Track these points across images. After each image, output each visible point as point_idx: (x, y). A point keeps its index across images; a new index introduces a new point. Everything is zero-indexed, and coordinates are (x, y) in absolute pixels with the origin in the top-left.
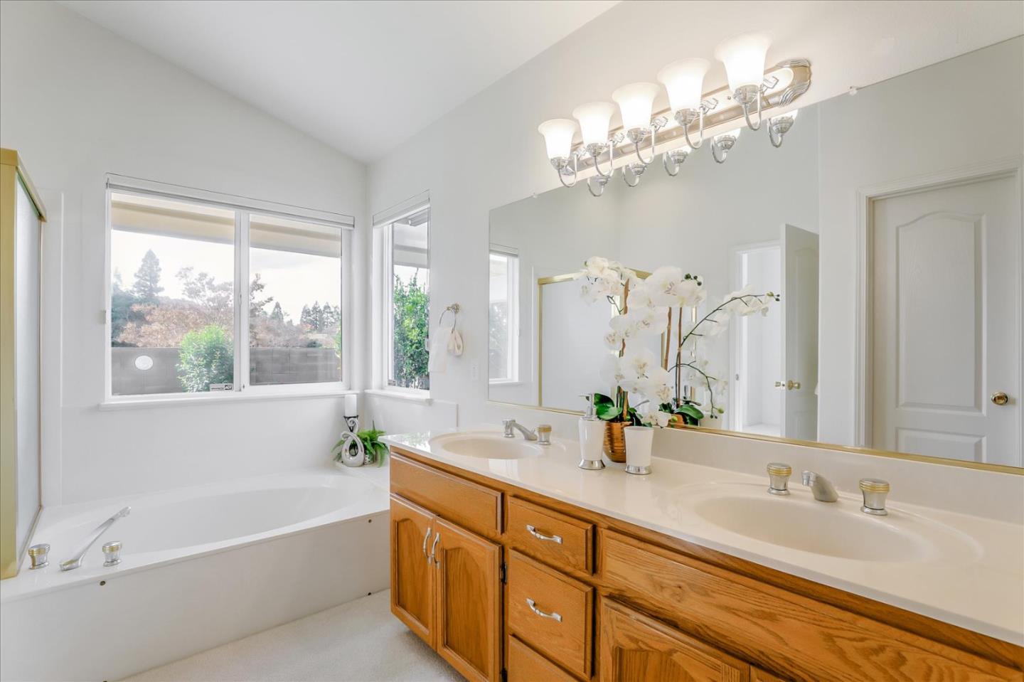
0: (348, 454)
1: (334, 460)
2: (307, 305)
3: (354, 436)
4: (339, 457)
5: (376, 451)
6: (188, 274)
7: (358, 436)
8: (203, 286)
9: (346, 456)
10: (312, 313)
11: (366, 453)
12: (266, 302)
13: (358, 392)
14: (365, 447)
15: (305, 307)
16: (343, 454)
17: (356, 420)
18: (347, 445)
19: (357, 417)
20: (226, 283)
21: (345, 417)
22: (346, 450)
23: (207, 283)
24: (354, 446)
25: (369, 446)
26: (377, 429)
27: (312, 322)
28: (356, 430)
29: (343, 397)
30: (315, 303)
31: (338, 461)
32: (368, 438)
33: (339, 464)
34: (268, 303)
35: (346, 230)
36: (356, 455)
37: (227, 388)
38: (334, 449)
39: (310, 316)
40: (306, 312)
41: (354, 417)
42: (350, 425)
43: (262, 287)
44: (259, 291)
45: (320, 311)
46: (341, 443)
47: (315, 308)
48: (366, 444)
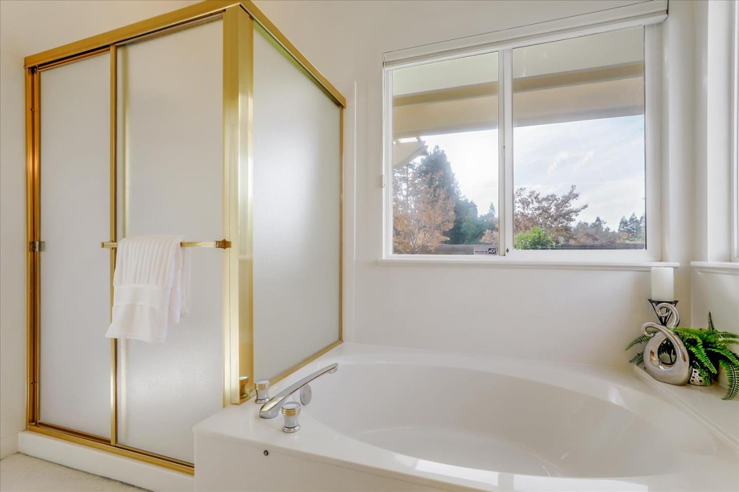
0: (655, 358)
1: (631, 362)
2: (624, 217)
3: (667, 332)
4: (639, 359)
5: (717, 367)
6: (522, 193)
7: (677, 334)
8: (532, 200)
9: (652, 361)
10: (629, 223)
11: (692, 365)
12: (582, 208)
13: (677, 264)
14: (692, 356)
15: (622, 219)
16: (647, 356)
17: (671, 307)
18: (654, 345)
19: (675, 302)
20: (548, 196)
21: (651, 301)
22: (652, 353)
23: (535, 198)
24: (667, 347)
25: (701, 354)
26: (719, 328)
27: (629, 231)
28: (672, 324)
29: (647, 270)
30: (632, 214)
31: (638, 364)
32: (699, 340)
33: (638, 370)
34: (583, 210)
35: (652, 26)
36: (672, 363)
37: (490, 251)
38: (632, 345)
39: (627, 226)
40: (624, 223)
41: (671, 303)
42: (659, 313)
43: (577, 195)
44: (574, 199)
45: (637, 221)
46: (643, 340)
47: (632, 220)
48: (693, 349)
